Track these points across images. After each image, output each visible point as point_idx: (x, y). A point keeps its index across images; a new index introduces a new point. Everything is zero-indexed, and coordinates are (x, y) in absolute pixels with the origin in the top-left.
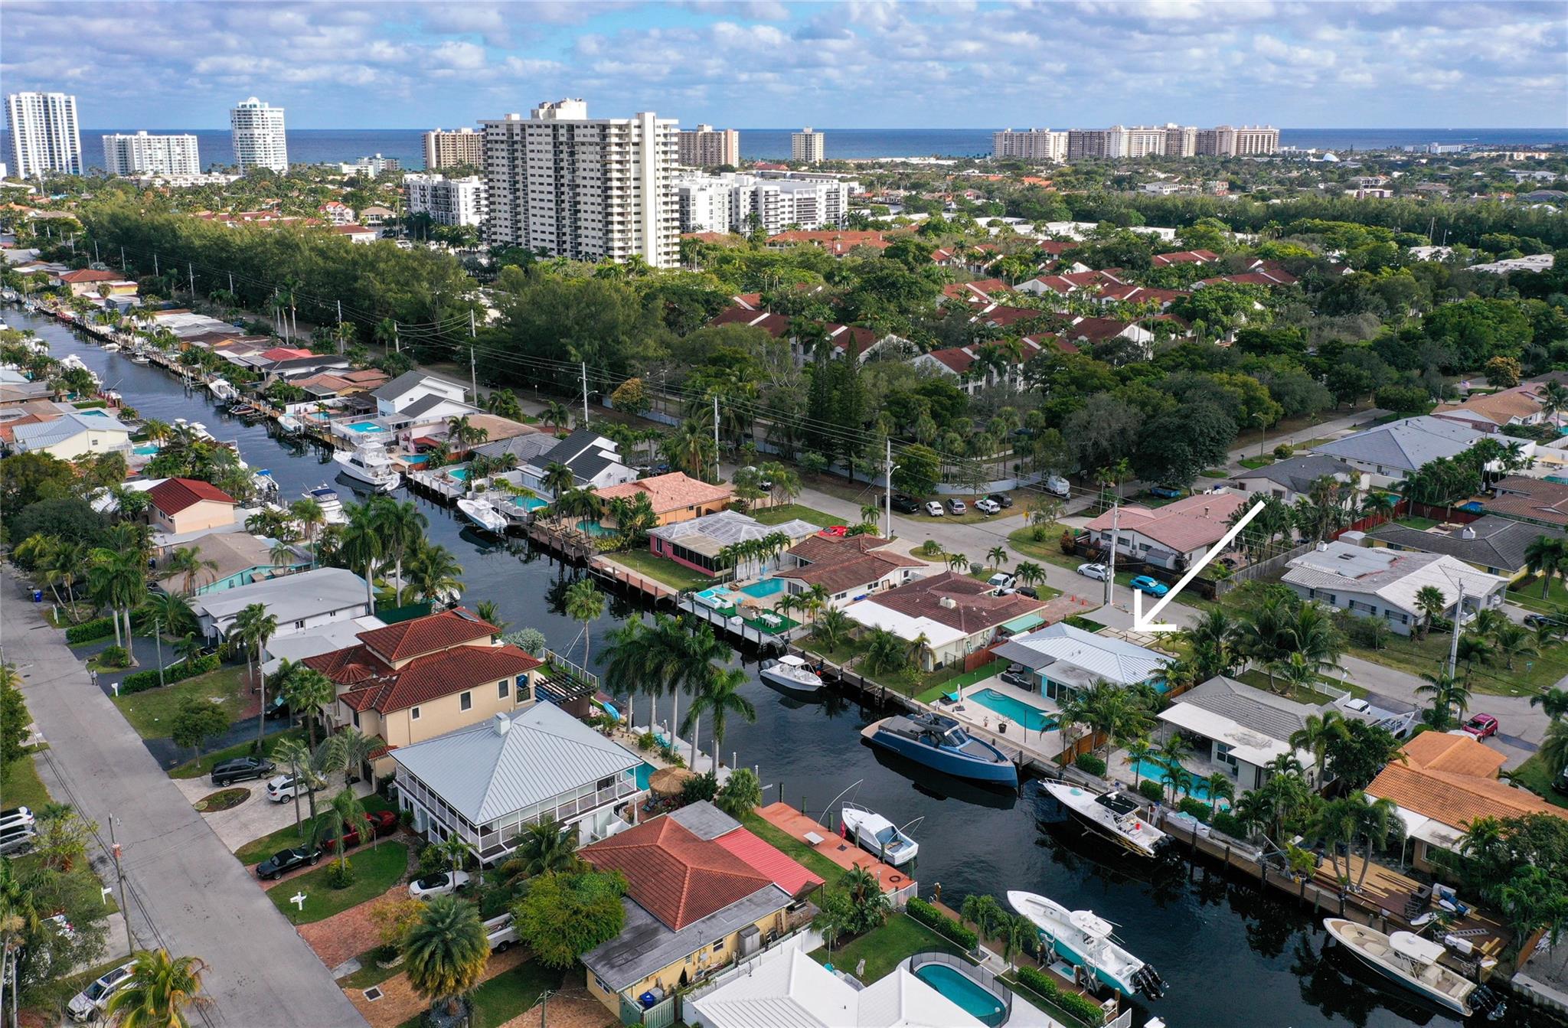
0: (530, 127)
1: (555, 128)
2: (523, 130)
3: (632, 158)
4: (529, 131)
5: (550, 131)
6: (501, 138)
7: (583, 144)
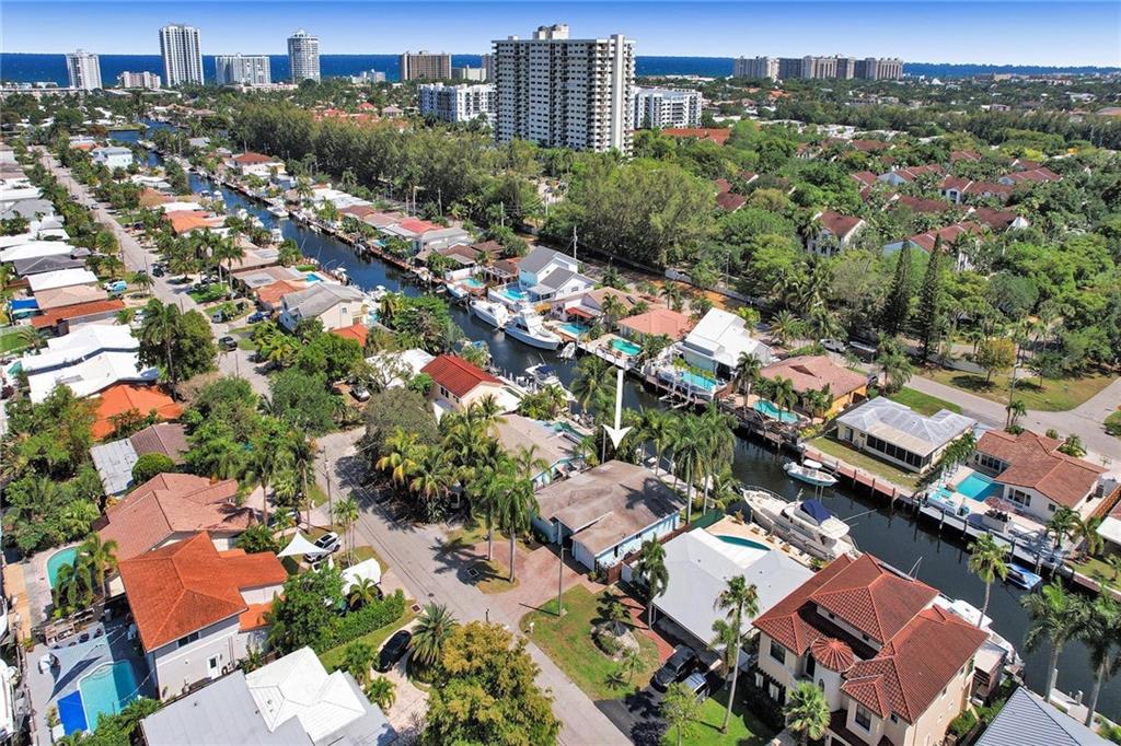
0: (533, 45)
1: (553, 46)
2: (527, 48)
3: (609, 69)
4: (531, 48)
5: (548, 48)
6: (510, 54)
7: (573, 58)
